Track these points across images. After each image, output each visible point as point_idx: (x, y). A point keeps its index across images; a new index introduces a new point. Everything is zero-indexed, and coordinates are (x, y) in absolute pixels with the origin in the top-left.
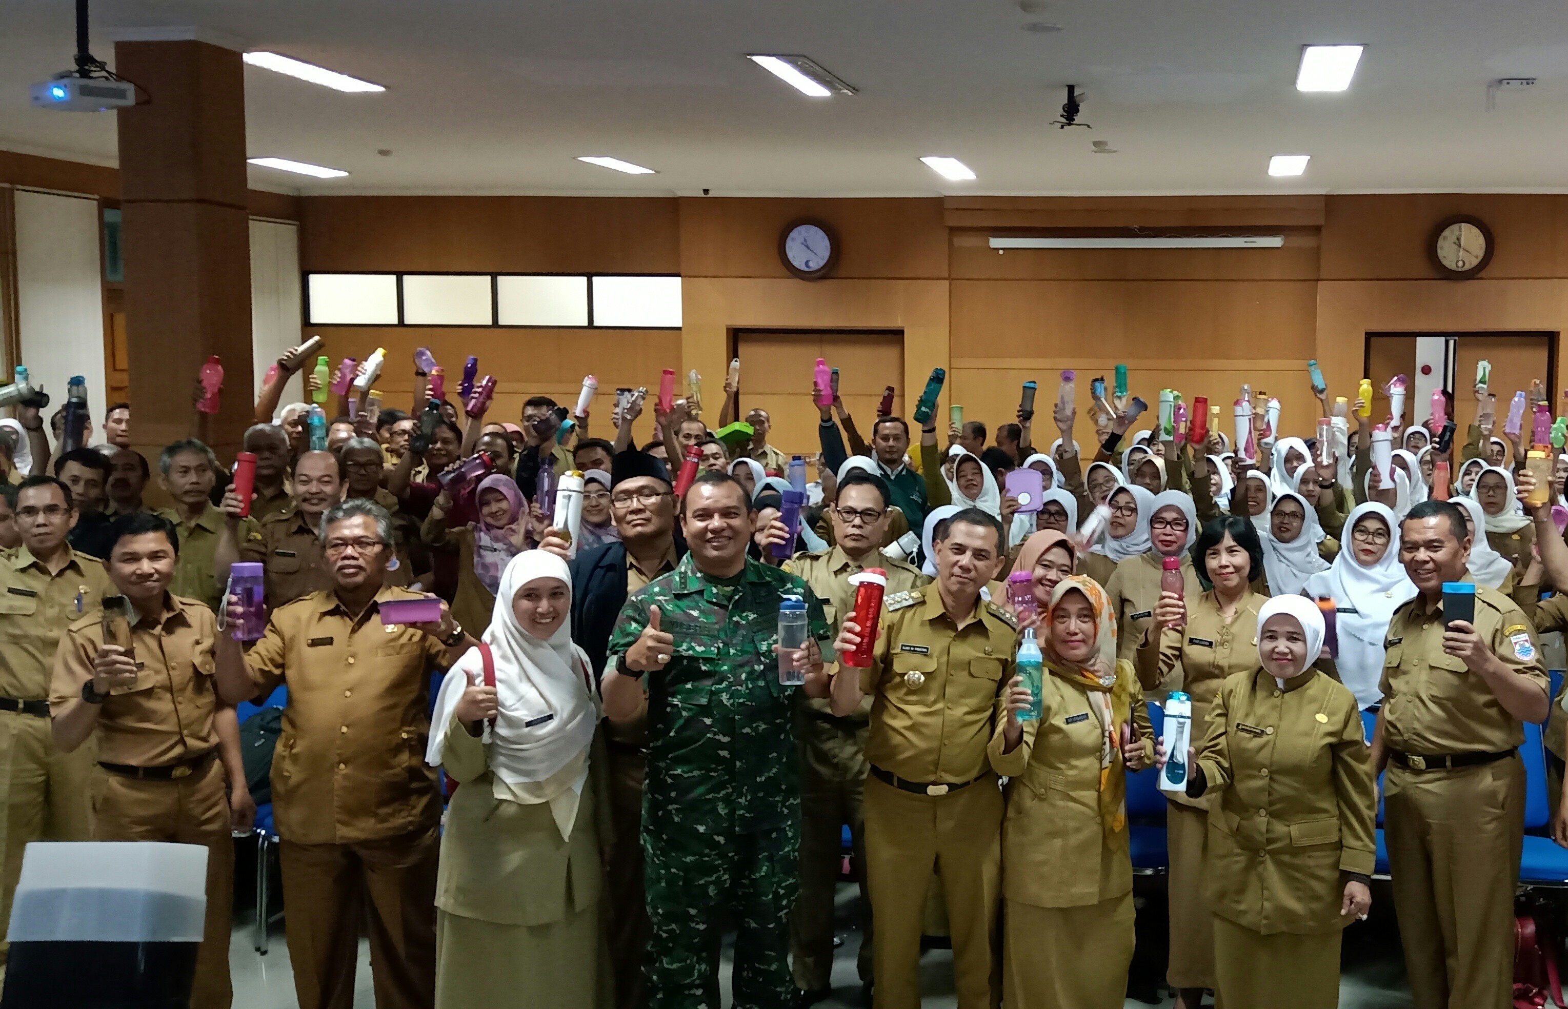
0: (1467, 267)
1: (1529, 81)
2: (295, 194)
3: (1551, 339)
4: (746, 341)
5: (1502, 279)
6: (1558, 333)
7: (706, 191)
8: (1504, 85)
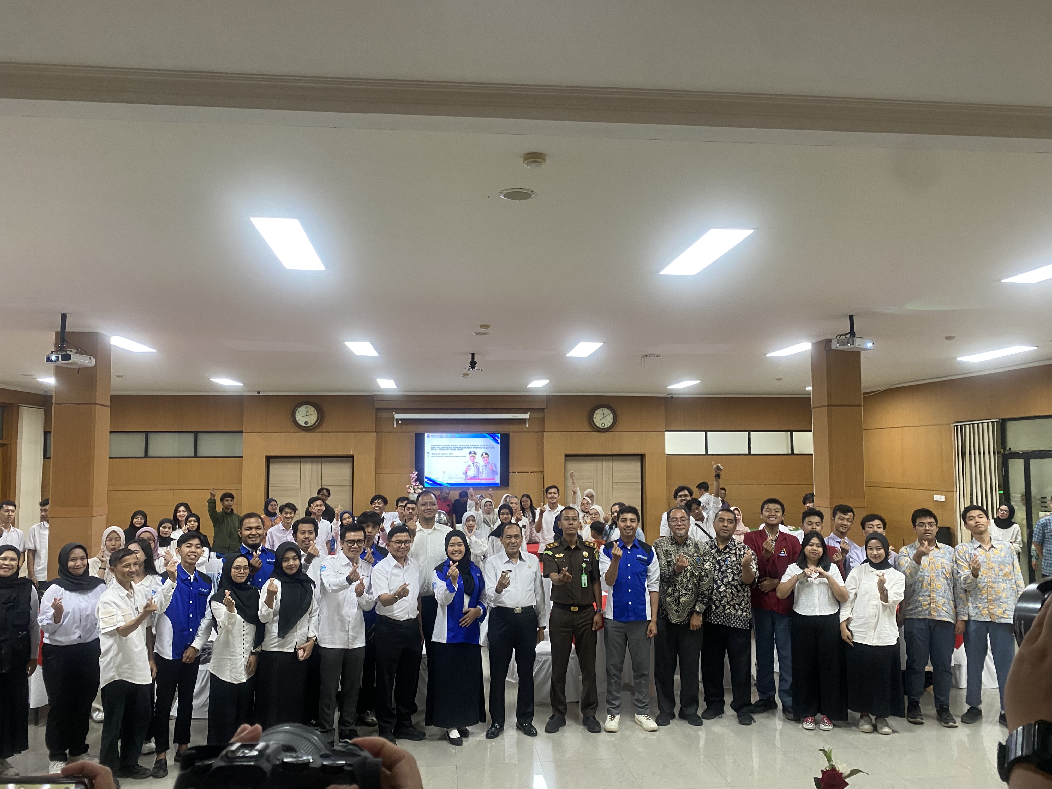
0: (606, 426)
1: (658, 356)
2: (45, 393)
3: (642, 457)
4: (273, 462)
5: (621, 432)
6: (645, 455)
7: (259, 392)
8: (648, 357)
